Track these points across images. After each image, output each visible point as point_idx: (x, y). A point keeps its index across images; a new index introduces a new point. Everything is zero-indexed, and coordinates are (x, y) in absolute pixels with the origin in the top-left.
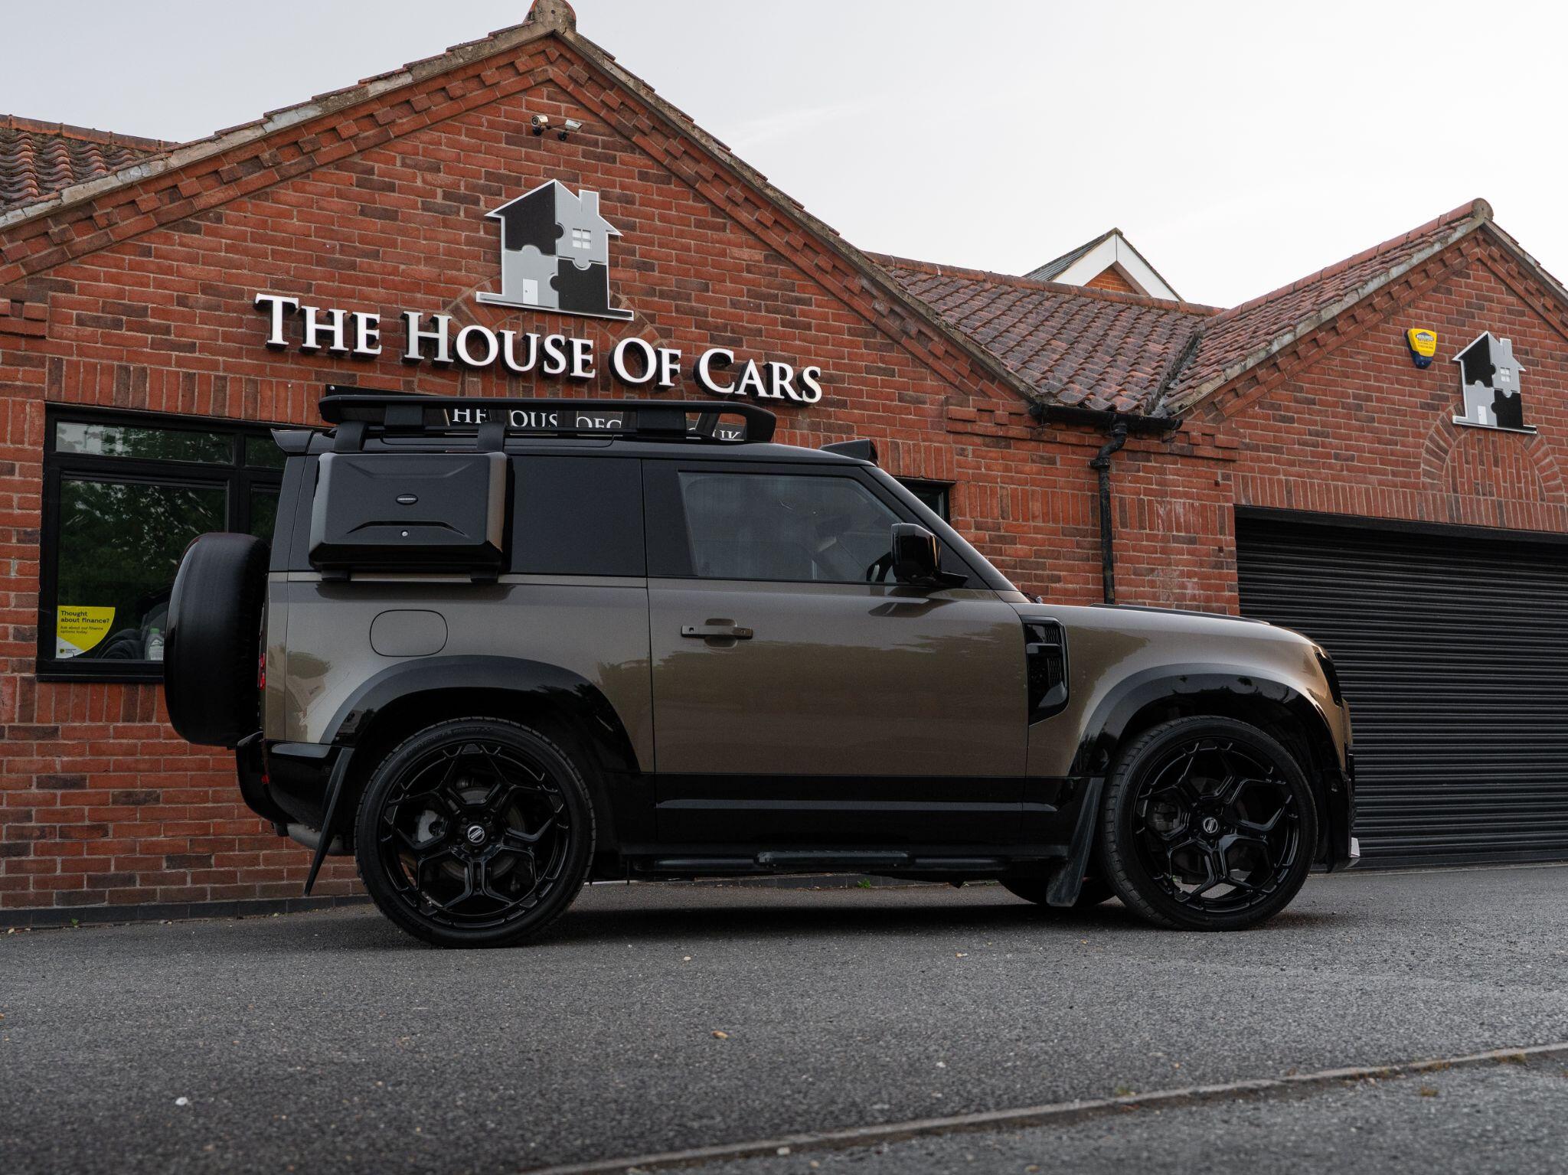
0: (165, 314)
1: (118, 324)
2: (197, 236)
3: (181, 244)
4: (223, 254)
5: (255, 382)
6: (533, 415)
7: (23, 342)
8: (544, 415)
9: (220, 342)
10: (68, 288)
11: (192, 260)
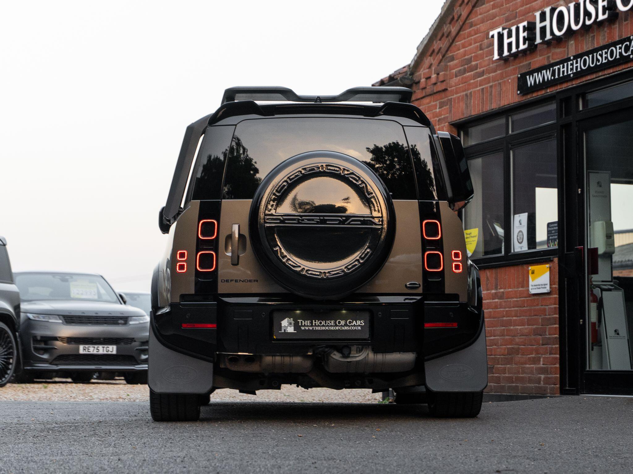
0: (476, 58)
1: (465, 71)
2: (484, 6)
3: (480, 14)
4: (491, 12)
5: (500, 84)
6: (591, 56)
7: (443, 94)
8: (595, 54)
9: (491, 65)
10: (452, 59)
11: (482, 21)
